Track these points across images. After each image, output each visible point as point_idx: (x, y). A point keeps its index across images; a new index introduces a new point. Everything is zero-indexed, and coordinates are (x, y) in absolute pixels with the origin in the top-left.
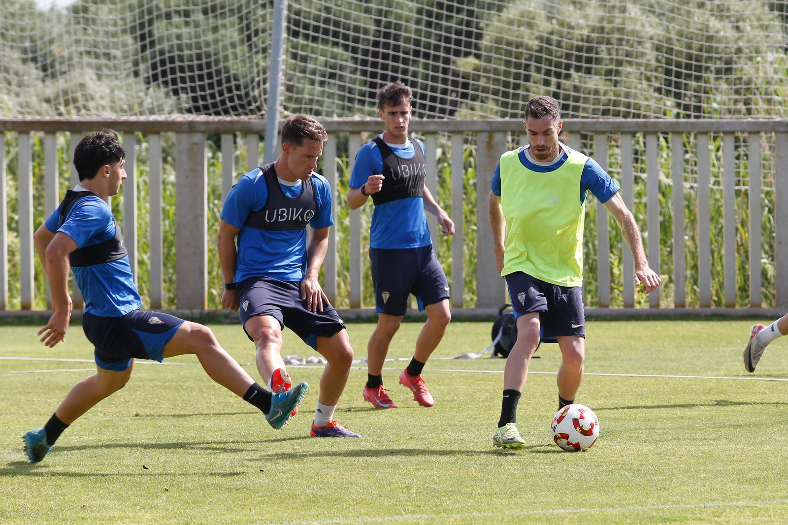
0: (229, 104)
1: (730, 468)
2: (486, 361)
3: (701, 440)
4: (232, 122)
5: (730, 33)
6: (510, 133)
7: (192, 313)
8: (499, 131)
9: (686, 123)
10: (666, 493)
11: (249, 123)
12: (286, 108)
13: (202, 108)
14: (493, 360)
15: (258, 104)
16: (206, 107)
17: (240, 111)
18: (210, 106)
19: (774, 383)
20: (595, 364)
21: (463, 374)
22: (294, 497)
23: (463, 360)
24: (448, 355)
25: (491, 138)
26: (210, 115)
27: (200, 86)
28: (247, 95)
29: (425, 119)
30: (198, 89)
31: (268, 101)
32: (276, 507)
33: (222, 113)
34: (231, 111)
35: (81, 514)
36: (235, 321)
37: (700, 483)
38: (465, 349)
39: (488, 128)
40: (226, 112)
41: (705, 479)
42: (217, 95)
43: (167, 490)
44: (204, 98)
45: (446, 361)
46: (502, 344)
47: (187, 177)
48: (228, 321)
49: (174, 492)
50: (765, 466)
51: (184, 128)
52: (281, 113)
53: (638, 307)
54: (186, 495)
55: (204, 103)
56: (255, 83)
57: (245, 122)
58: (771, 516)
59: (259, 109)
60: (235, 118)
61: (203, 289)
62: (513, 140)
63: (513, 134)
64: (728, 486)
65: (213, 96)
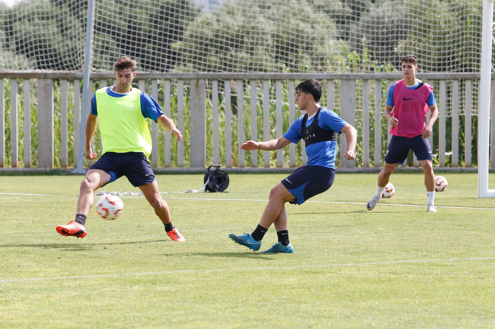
0: (65, 65)
1: (339, 247)
2: (201, 194)
3: (322, 233)
4: (66, 74)
5: (310, 30)
6: (207, 80)
7: (46, 170)
8: (202, 79)
9: (296, 75)
10: (310, 259)
11: (75, 74)
12: (94, 67)
13: (51, 67)
14: (205, 194)
15: (79, 64)
16: (53, 66)
17: (70, 68)
18: (55, 66)
19: (350, 205)
20: (258, 195)
21: (193, 201)
22: (124, 261)
23: (190, 193)
24: (181, 191)
25: (197, 82)
26: (55, 70)
27: (50, 55)
28: (74, 60)
29: (164, 72)
30: (49, 57)
31: (85, 63)
32: (116, 266)
33: (61, 69)
34: (66, 68)
35: (19, 270)
36: (68, 174)
37: (326, 254)
38: (189, 188)
39: (196, 77)
40: (63, 68)
41: (328, 252)
42: (59, 60)
43: (59, 258)
44: (52, 61)
45: (182, 194)
46: (209, 185)
47: (43, 101)
48: (64, 174)
49: (63, 259)
50: (357, 246)
51: (42, 76)
52: (91, 69)
53: (271, 167)
54: (69, 260)
55: (52, 64)
56: (78, 54)
57: (72, 74)
58: (366, 271)
59: (80, 67)
60: (68, 72)
61: (51, 157)
62: (209, 83)
63: (209, 80)
64: (340, 256)
65: (56, 60)
